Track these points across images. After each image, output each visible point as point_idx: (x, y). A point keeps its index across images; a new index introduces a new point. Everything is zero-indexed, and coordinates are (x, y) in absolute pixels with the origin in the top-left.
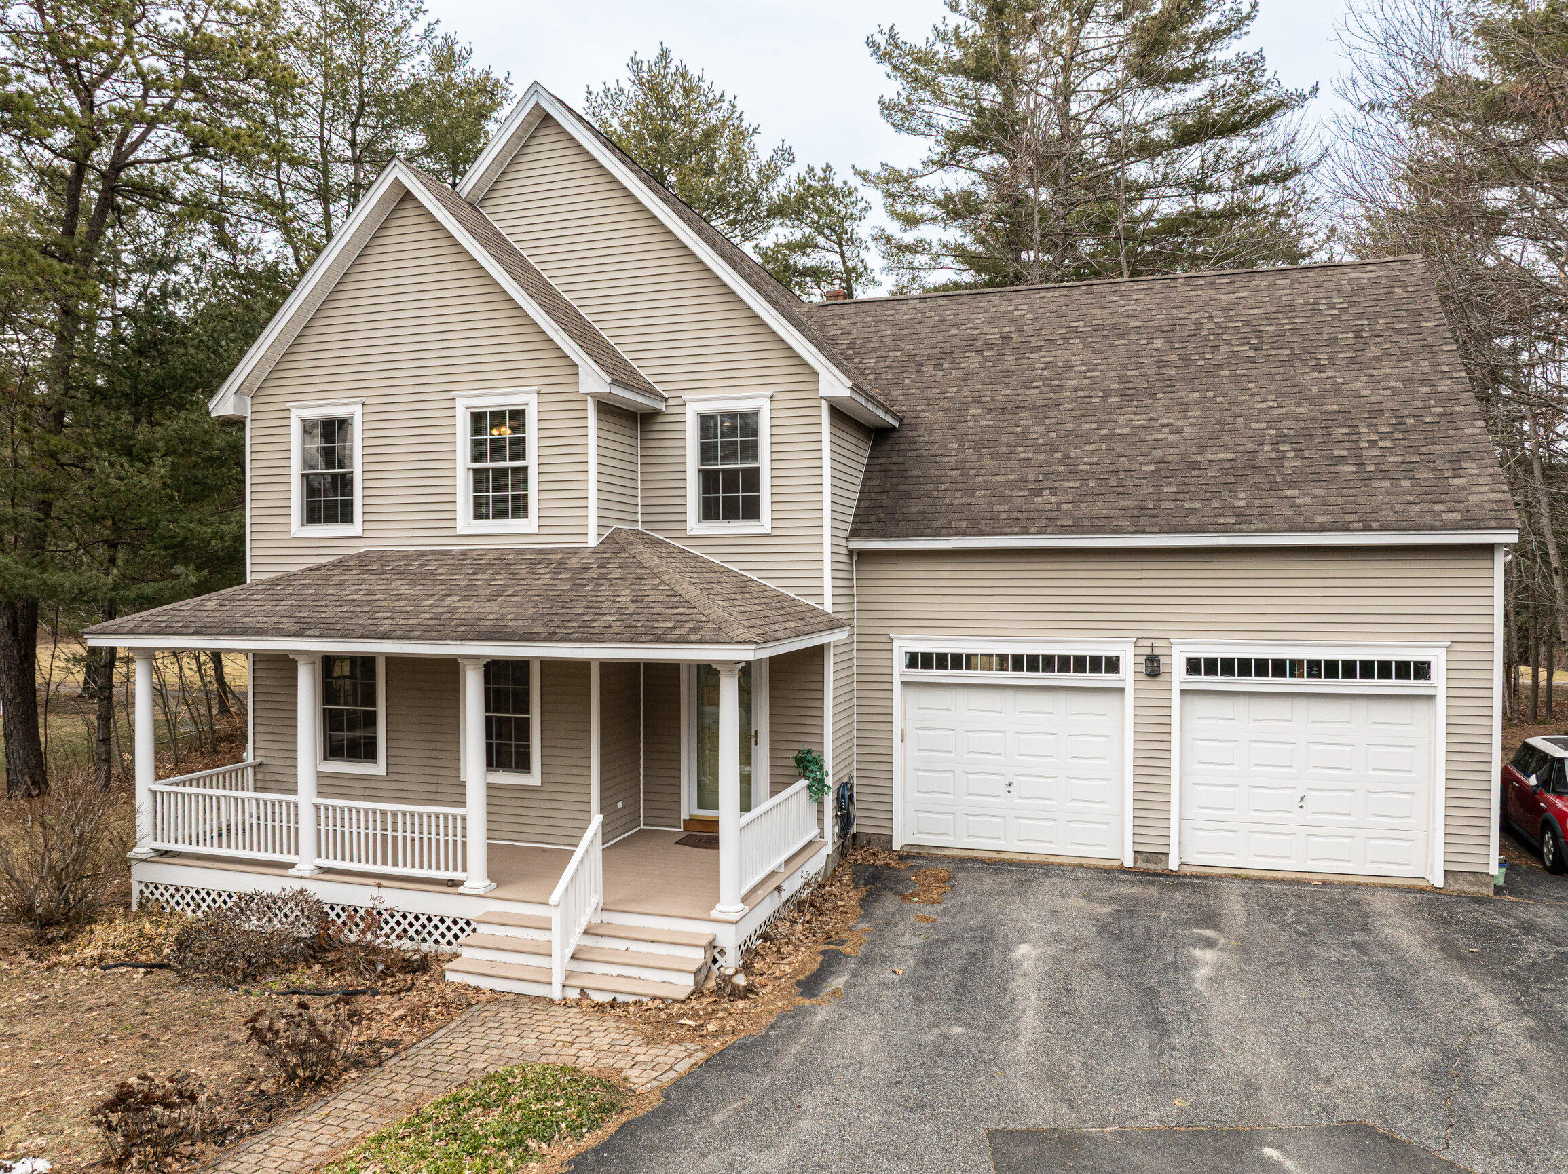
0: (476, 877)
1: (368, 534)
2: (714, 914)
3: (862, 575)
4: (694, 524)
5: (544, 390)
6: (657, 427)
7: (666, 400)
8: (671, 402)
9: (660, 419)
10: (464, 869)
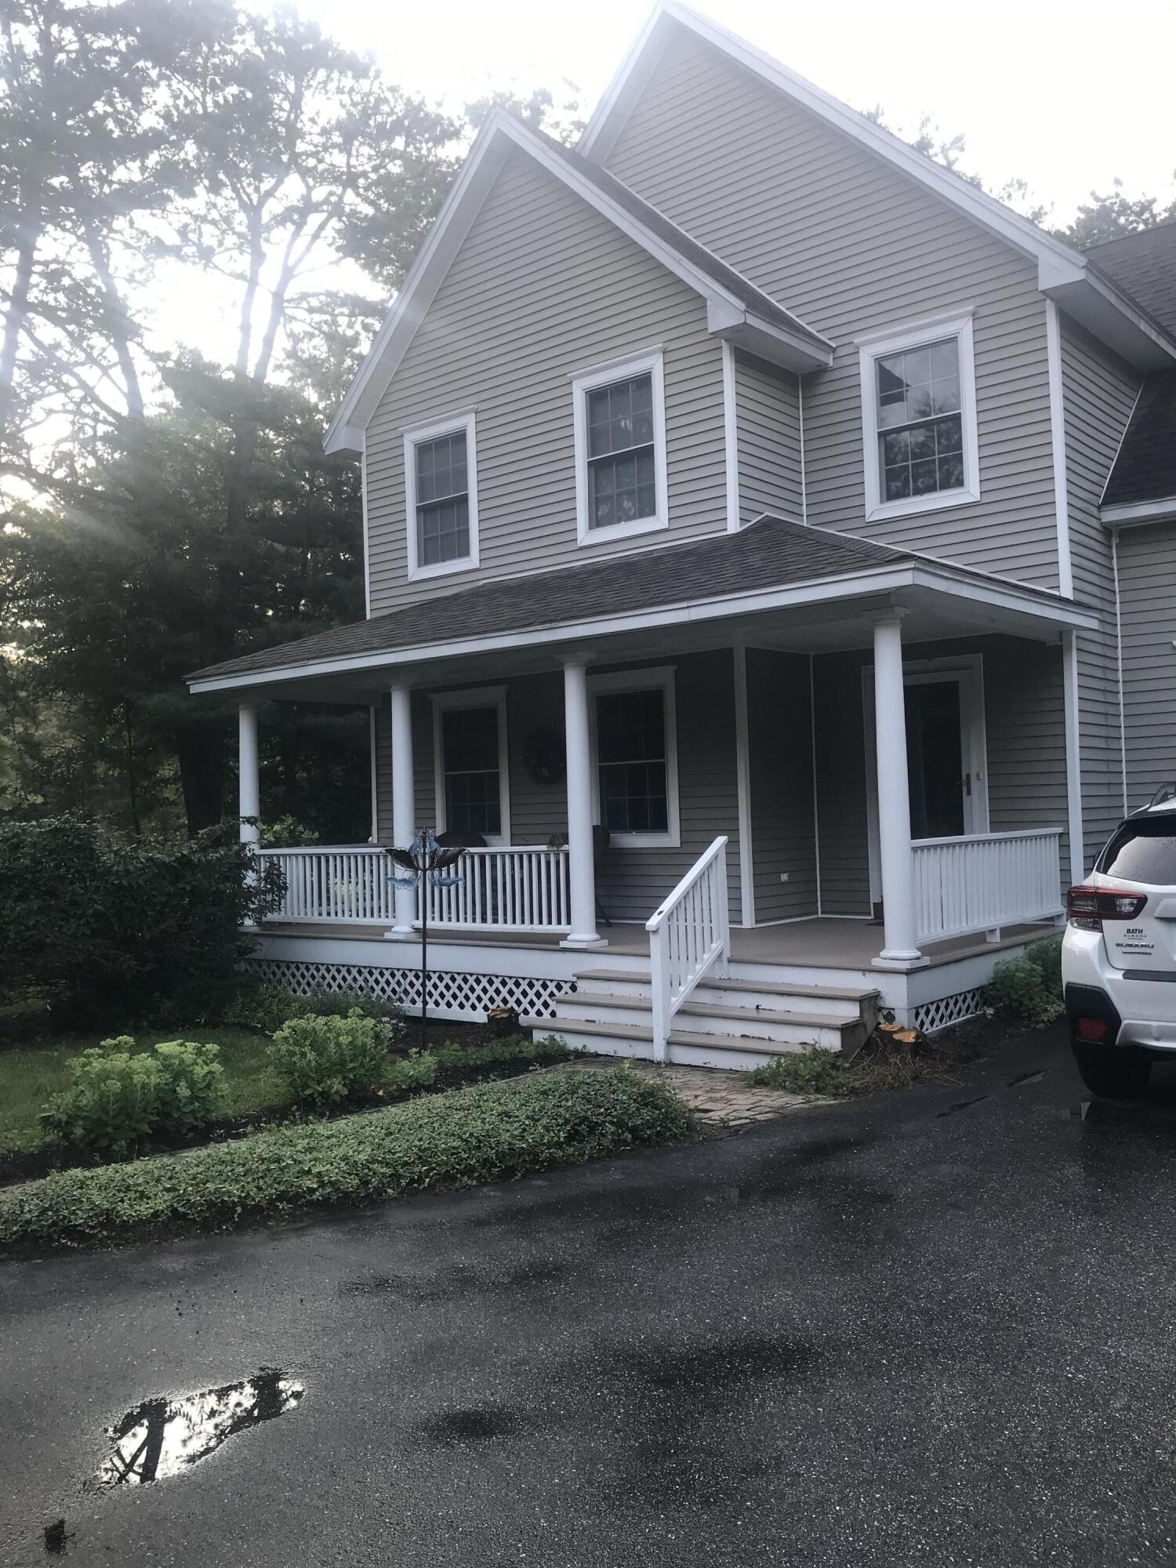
0: (582, 929)
1: (486, 564)
2: (877, 962)
3: (1127, 563)
4: (875, 508)
5: (671, 346)
6: (823, 389)
7: (834, 350)
8: (841, 352)
9: (828, 377)
10: (569, 922)
